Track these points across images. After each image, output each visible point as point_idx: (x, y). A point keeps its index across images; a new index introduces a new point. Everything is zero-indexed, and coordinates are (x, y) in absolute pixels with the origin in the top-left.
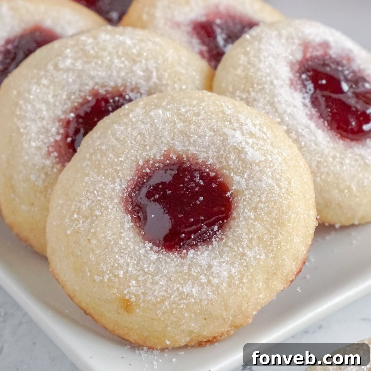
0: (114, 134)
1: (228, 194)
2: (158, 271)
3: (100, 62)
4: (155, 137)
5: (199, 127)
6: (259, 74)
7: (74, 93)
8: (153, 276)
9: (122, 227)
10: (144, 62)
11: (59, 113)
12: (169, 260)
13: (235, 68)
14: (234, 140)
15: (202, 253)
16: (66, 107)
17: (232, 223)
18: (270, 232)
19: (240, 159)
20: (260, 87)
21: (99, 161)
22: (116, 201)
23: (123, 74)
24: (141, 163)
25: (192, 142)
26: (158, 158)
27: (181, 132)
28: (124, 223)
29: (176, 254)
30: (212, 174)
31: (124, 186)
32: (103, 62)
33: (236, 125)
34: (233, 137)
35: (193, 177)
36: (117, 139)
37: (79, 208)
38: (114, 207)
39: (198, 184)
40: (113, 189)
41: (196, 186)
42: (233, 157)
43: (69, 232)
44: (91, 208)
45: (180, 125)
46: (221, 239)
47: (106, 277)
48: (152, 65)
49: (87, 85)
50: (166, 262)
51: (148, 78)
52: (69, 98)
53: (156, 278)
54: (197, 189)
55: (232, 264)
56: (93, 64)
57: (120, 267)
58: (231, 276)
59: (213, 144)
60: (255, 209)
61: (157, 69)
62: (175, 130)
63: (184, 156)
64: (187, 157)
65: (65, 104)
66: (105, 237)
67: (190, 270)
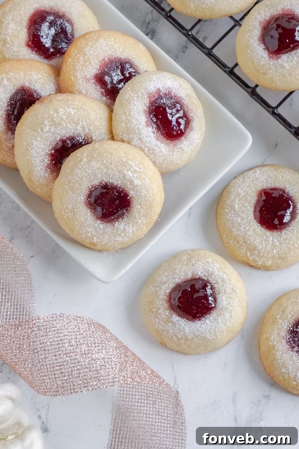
0: (77, 174)
1: (129, 198)
2: (104, 233)
3: (62, 127)
4: (95, 176)
5: (113, 170)
6: (133, 125)
7: (53, 141)
8: (103, 234)
9: (87, 215)
10: (81, 123)
11: (47, 151)
12: (108, 227)
13: (121, 123)
14: (128, 177)
15: (121, 223)
16: (50, 148)
17: (131, 209)
18: (147, 211)
19: (132, 184)
20: (134, 131)
21: (72, 187)
22: (83, 204)
23: (72, 131)
24: (90, 187)
25: (111, 177)
26: (97, 184)
27: (106, 173)
28: (87, 213)
29: (110, 224)
30: (121, 190)
31: (85, 197)
32: (63, 126)
33: (128, 167)
34: (128, 175)
35: (113, 192)
36: (79, 177)
37: (67, 207)
38: (82, 207)
39: (116, 195)
40: (81, 199)
41: (115, 196)
42: (129, 184)
43: (65, 217)
44: (73, 208)
45: (105, 171)
46: (128, 216)
47: (84, 236)
48: (84, 123)
49: (57, 138)
50: (107, 228)
51: (84, 130)
52: (50, 144)
53: (104, 235)
54: (115, 197)
55: (133, 226)
56: (59, 128)
57: (89, 232)
58: (133, 231)
59: (120, 178)
60: (140, 204)
61: (87, 125)
62: (103, 173)
63: (108, 183)
64: (109, 183)
65: (49, 147)
66: (81, 220)
67: (117, 231)
